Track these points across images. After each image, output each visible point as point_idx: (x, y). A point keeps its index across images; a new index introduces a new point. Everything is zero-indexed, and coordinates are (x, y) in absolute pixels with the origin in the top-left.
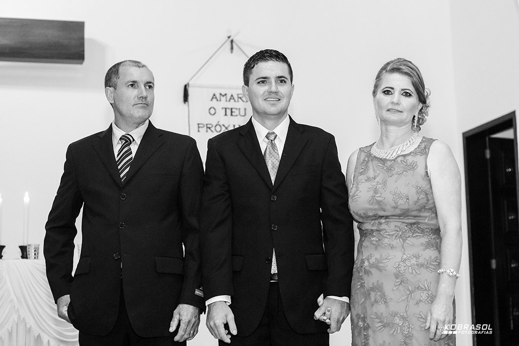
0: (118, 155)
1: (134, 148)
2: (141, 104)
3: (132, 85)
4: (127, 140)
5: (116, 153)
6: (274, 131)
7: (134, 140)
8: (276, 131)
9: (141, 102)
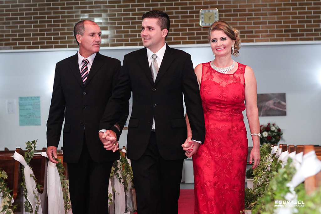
0: (81, 70)
1: (89, 67)
2: (97, 45)
3: (92, 35)
4: (86, 63)
5: (80, 70)
6: (156, 54)
7: (89, 62)
8: (157, 54)
9: (97, 44)
